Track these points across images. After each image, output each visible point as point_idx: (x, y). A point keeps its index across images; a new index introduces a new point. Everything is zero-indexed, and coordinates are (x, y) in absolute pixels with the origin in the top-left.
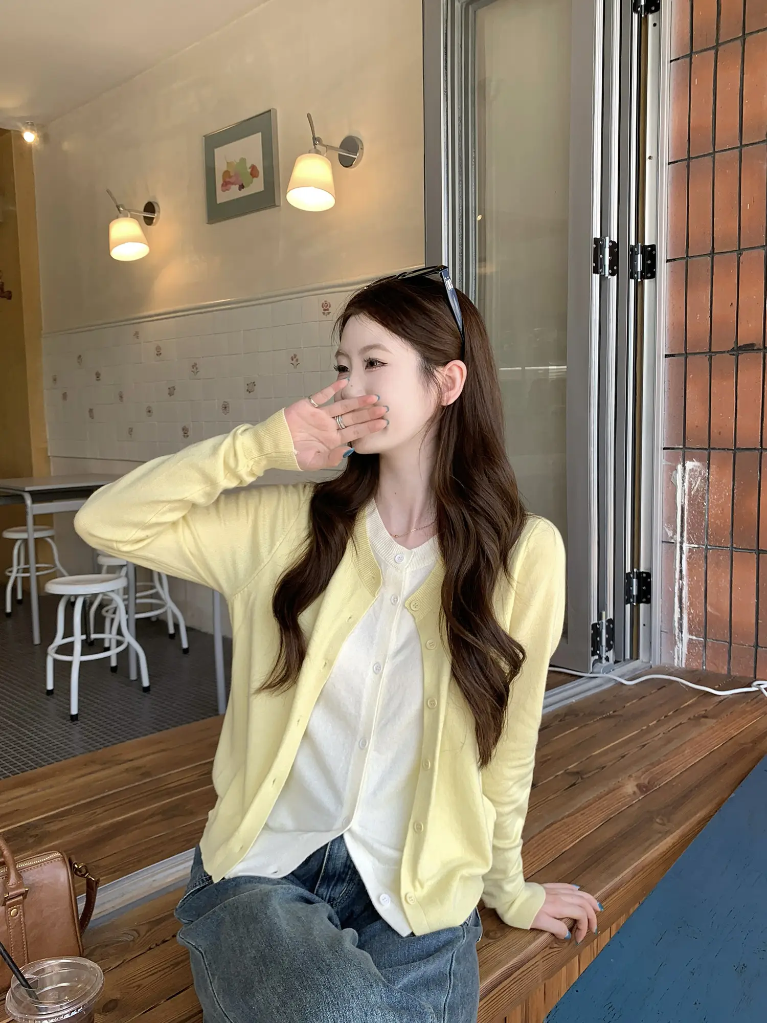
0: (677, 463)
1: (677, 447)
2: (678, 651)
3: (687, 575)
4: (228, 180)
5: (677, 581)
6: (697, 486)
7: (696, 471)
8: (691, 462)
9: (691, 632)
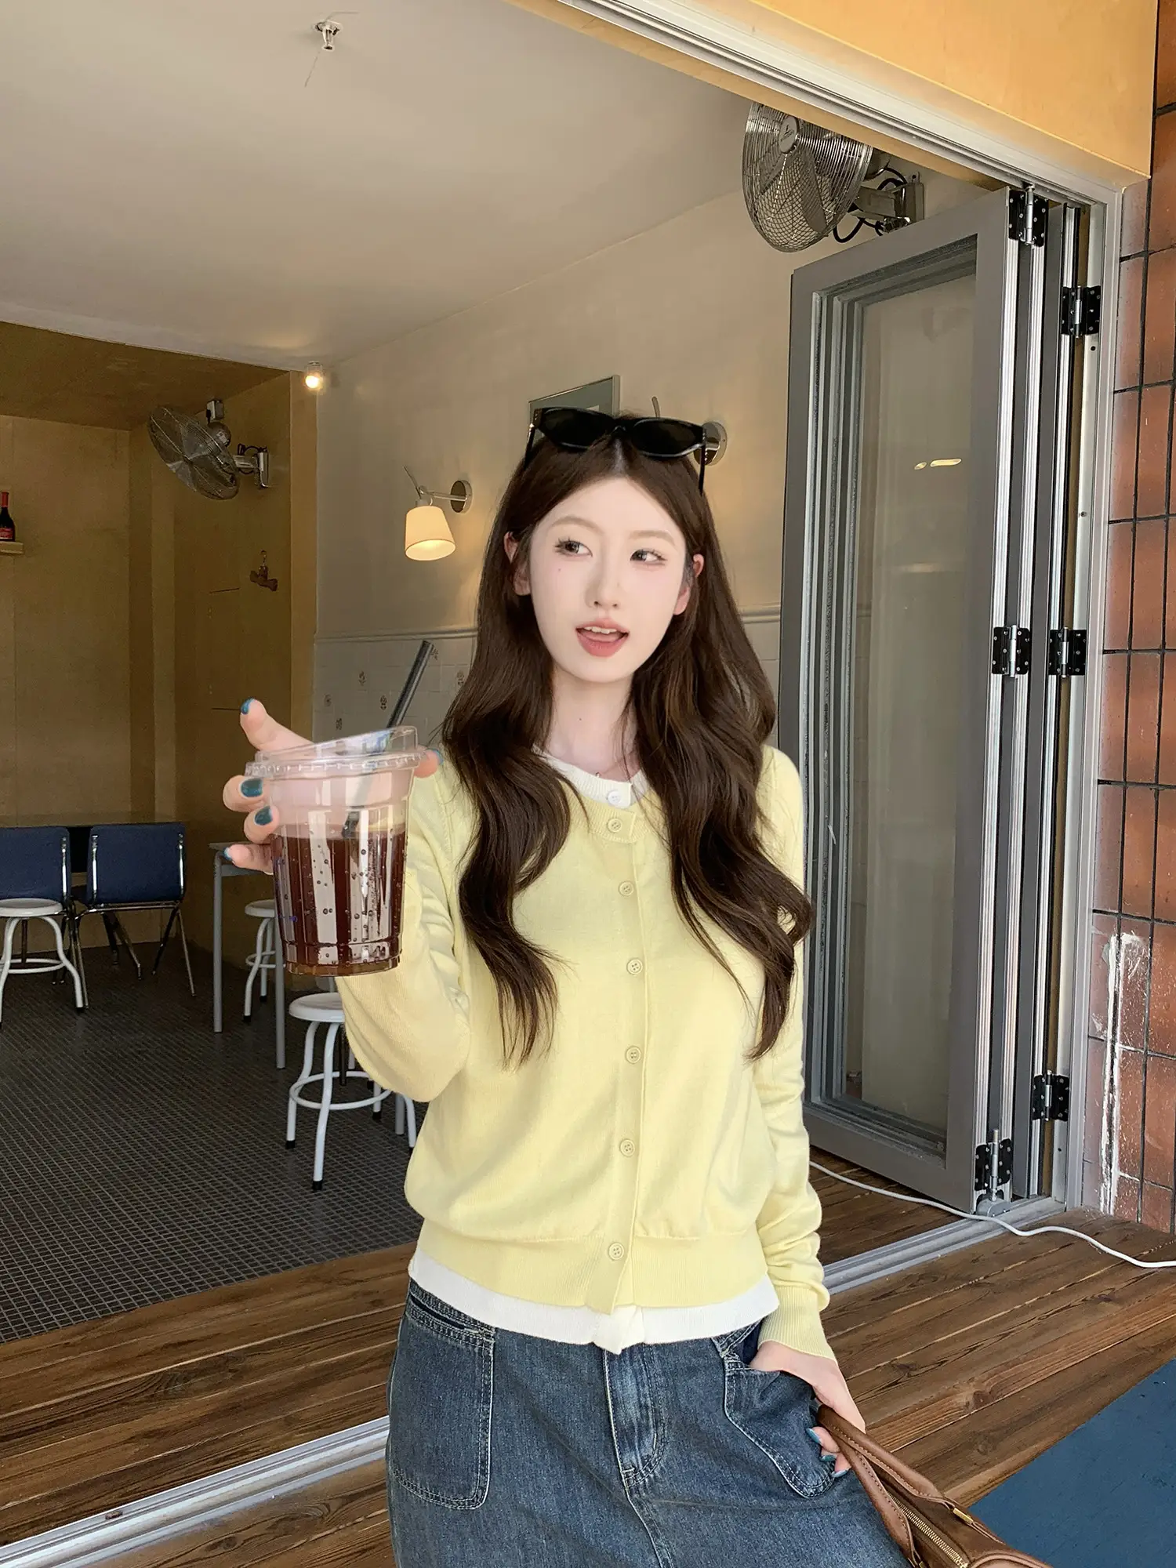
0: (1110, 933)
1: (1110, 911)
2: (1105, 1191)
3: (1119, 1088)
5: (1106, 1093)
6: (1135, 969)
7: (1135, 948)
8: (1129, 935)
9: (1122, 1168)
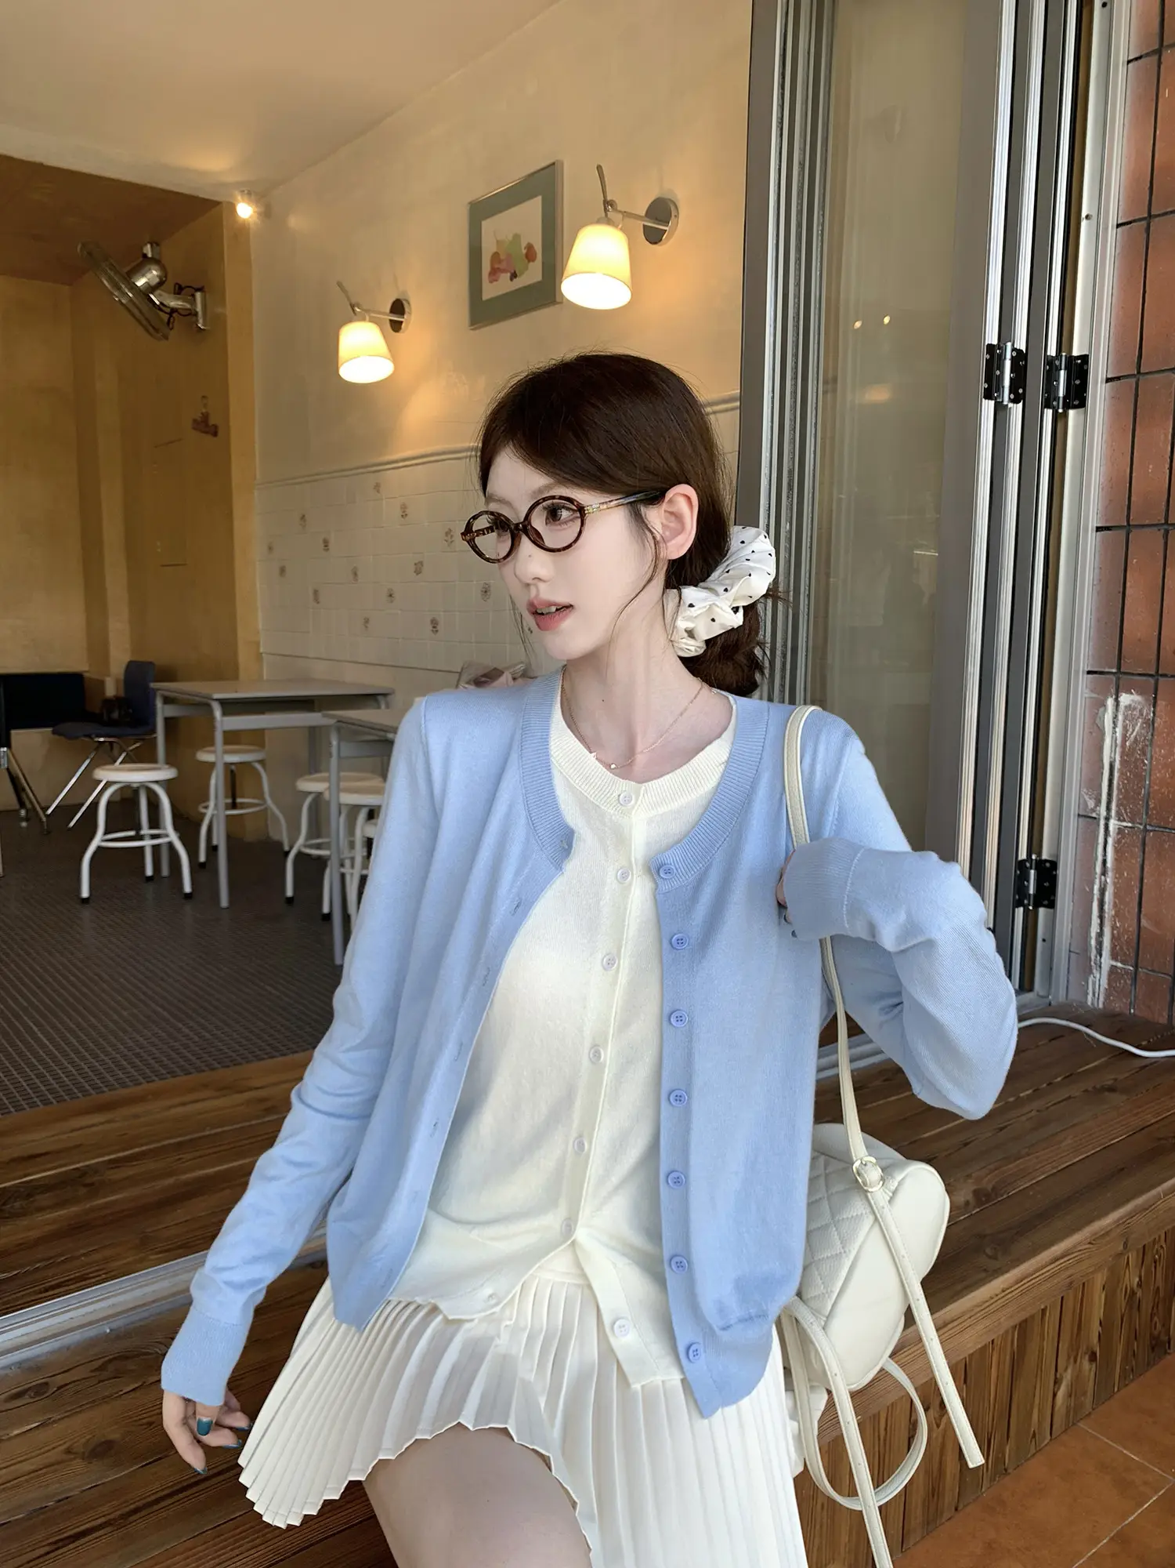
0: (1107, 695)
1: (1107, 670)
2: (1094, 983)
3: (1113, 870)
4: (496, 266)
5: (1097, 876)
6: (1135, 734)
7: (1135, 709)
8: (1128, 695)
9: (1114, 956)
